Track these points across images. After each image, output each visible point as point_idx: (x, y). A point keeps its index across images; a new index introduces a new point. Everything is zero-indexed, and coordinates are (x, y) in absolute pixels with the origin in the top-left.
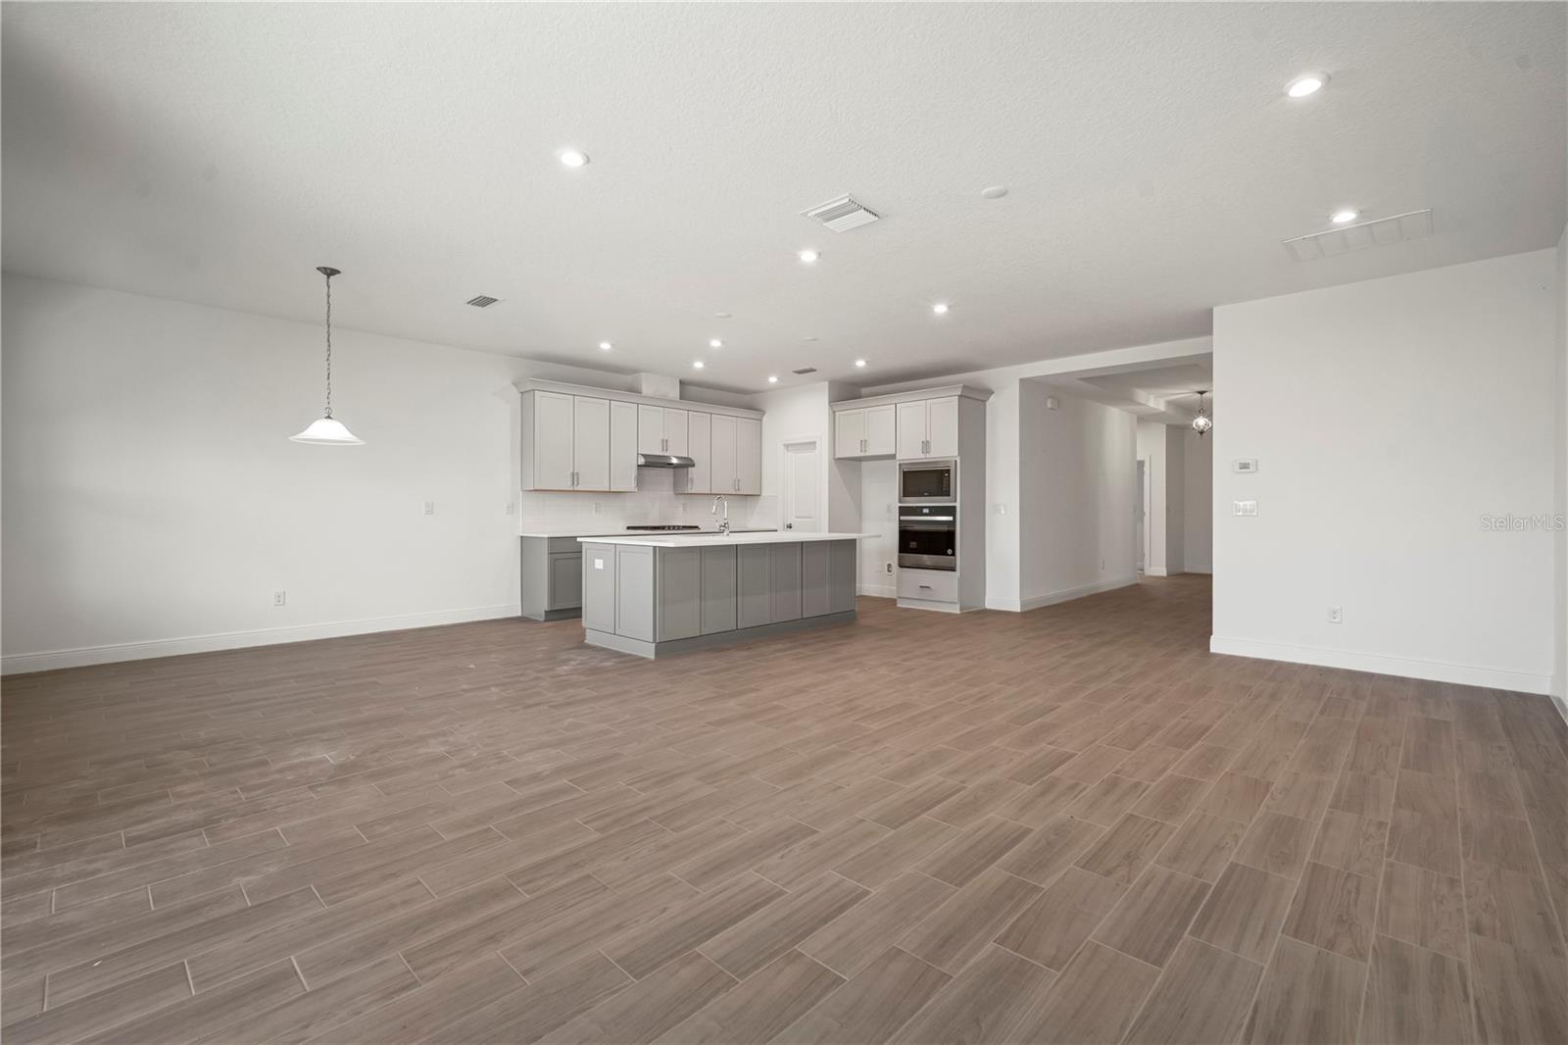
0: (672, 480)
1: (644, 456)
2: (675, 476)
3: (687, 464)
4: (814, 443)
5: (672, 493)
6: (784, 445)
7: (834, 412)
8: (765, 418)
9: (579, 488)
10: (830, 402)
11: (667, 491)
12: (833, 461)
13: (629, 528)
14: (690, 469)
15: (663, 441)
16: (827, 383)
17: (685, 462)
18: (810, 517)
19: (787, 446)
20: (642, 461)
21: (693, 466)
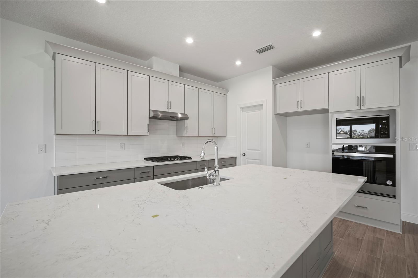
0: (175, 127)
1: (153, 111)
2: (177, 125)
3: (185, 118)
4: (262, 105)
5: (176, 136)
6: (241, 108)
7: (275, 85)
8: (229, 94)
9: (100, 133)
10: (273, 78)
11: (172, 135)
12: (274, 115)
13: (146, 159)
14: (185, 121)
15: (168, 102)
16: (271, 67)
17: (184, 116)
18: (259, 150)
19: (242, 108)
20: (152, 115)
21: (187, 118)
